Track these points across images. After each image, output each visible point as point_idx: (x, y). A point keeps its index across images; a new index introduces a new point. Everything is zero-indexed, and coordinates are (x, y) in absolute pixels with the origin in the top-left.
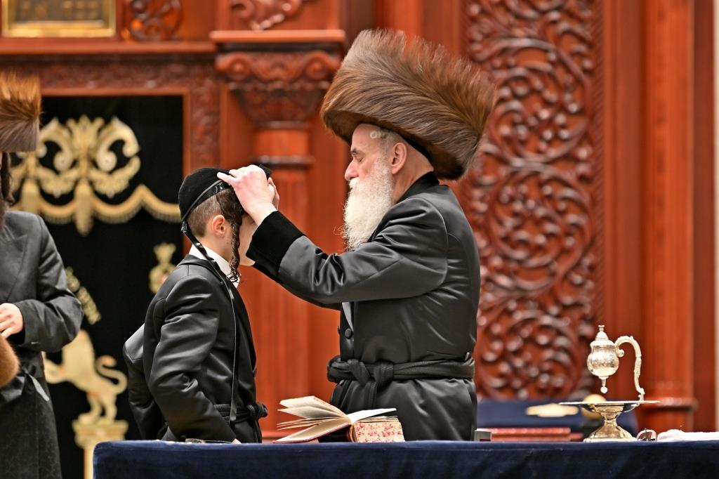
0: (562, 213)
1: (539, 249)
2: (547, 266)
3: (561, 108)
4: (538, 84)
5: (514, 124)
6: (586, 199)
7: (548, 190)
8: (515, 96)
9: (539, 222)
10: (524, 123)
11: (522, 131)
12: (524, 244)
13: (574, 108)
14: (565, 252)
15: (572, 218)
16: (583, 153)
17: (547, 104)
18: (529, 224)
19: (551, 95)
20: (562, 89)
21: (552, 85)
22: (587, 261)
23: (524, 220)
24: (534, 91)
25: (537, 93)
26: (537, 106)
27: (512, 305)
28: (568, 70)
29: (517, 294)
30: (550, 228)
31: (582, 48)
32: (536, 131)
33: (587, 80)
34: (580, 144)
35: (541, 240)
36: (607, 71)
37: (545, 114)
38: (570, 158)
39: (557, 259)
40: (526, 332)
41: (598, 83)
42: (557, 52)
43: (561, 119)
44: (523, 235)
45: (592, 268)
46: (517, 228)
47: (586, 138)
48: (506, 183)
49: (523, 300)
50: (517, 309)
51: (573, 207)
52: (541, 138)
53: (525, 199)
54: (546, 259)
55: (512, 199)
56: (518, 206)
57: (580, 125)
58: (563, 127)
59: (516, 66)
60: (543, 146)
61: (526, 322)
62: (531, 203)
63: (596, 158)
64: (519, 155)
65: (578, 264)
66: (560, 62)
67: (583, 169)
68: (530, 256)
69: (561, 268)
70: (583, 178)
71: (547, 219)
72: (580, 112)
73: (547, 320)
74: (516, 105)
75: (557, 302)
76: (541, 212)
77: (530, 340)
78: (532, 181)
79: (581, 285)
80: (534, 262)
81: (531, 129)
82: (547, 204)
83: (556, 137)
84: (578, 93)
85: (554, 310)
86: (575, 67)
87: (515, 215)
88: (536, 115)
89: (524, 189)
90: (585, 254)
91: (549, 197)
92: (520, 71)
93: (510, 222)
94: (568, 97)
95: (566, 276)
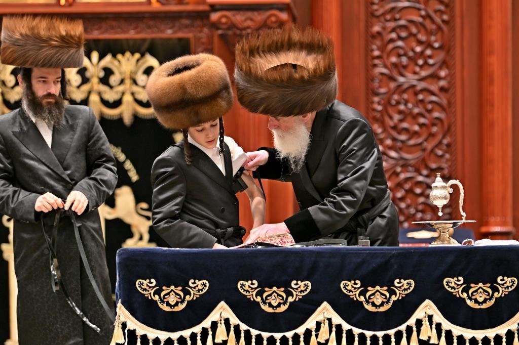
0: (430, 111)
1: (415, 134)
2: (420, 144)
3: (429, 45)
4: (414, 30)
5: (399, 56)
6: (444, 102)
7: (421, 97)
8: (400, 38)
9: (415, 117)
10: (405, 55)
11: (404, 60)
12: (406, 130)
13: (436, 45)
14: (432, 135)
15: (436, 114)
16: (443, 73)
17: (420, 42)
18: (409, 118)
19: (422, 37)
20: (429, 33)
21: (423, 30)
22: (445, 141)
23: (406, 115)
24: (411, 35)
25: (415, 35)
26: (414, 44)
27: (399, 169)
28: (433, 21)
29: (401, 162)
30: (422, 120)
31: (442, 8)
32: (413, 60)
33: (445, 28)
34: (440, 68)
35: (416, 128)
36: (458, 21)
37: (418, 49)
38: (435, 77)
39: (426, 140)
40: (407, 186)
41: (452, 29)
42: (426, 10)
43: (429, 52)
44: (405, 125)
45: (448, 145)
46: (401, 121)
47: (444, 64)
48: (394, 93)
49: (405, 166)
50: (401, 172)
51: (436, 107)
52: (417, 64)
53: (406, 103)
54: (420, 140)
55: (398, 103)
56: (402, 107)
57: (441, 56)
58: (430, 57)
59: (399, 19)
60: (417, 69)
61: (407, 180)
62: (410, 105)
63: (451, 76)
64: (402, 75)
65: (440, 143)
66: (428, 16)
67: (442, 83)
68: (409, 139)
69: (429, 146)
70: (442, 89)
71: (421, 115)
72: (441, 48)
73: (420, 178)
74: (400, 43)
75: (427, 167)
76: (416, 111)
77: (410, 191)
78: (411, 91)
79: (442, 156)
80: (412, 142)
81: (409, 58)
82: (420, 106)
83: (426, 63)
84: (439, 35)
85: (425, 172)
86: (438, 19)
87: (400, 112)
88: (413, 50)
89: (405, 96)
90: (444, 137)
91: (422, 101)
92: (402, 22)
93: (397, 117)
94: (433, 38)
95: (432, 151)
